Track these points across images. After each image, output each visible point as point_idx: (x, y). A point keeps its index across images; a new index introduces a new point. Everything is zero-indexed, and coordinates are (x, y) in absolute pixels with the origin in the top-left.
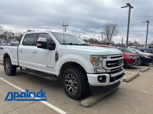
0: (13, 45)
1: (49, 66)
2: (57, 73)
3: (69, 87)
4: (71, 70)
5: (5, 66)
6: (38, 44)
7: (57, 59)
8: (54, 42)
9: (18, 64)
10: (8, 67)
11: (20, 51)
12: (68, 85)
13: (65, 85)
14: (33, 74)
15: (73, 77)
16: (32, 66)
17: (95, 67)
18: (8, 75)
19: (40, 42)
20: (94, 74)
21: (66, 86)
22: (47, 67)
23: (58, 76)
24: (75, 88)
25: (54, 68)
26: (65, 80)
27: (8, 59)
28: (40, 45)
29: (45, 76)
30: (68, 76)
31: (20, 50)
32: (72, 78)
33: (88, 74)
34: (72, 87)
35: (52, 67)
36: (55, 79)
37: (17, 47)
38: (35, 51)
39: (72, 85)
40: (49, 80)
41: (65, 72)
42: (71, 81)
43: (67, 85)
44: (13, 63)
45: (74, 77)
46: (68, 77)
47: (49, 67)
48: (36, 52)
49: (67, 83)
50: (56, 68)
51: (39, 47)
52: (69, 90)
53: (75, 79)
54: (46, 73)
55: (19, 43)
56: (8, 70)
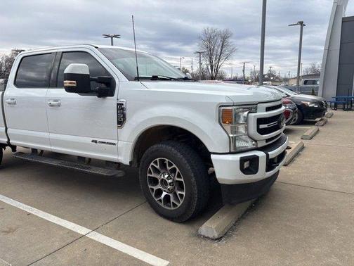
1: (98, 140)
2: (125, 157)
3: (159, 192)
4: (164, 146)
6: (67, 83)
7: (121, 121)
8: (110, 74)
9: (6, 140)
11: (9, 103)
12: (159, 187)
13: (150, 187)
14: (55, 163)
15: (170, 165)
16: (51, 142)
17: (231, 135)
19: (71, 76)
20: (230, 153)
21: (153, 189)
22: (96, 142)
23: (129, 164)
24: (178, 192)
25: (114, 144)
26: (148, 175)
28: (73, 83)
29: (89, 168)
30: (156, 163)
31: (9, 101)
32: (169, 168)
33: (213, 157)
34: (170, 191)
35: (110, 144)
36: (120, 174)
37: (1, 93)
38: (55, 103)
39: (169, 187)
40: (102, 176)
41: (147, 152)
42: (166, 176)
43: (155, 188)
45: (174, 166)
46: (158, 167)
47: (100, 142)
48: (59, 105)
49: (155, 181)
50: (120, 144)
51: (69, 89)
52: (160, 200)
53: (178, 170)
54: (90, 159)
55: (6, 82)
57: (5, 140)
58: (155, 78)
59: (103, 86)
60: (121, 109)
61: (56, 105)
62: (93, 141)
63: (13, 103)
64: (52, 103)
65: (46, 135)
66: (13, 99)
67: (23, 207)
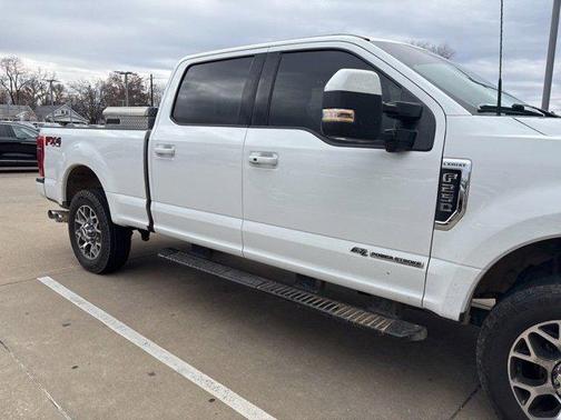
0: (117, 121)
1: (370, 249)
2: (449, 301)
5: (73, 228)
6: (331, 114)
7: (447, 211)
9: (147, 223)
10: (89, 234)
11: (160, 154)
13: (514, 383)
16: (243, 238)
18: (90, 268)
21: (525, 394)
22: (363, 252)
23: (457, 319)
25: (418, 265)
26: (513, 354)
27: (87, 194)
28: (347, 115)
31: (161, 149)
35: (406, 262)
37: (144, 132)
43: (534, 392)
44: (118, 217)
47: (373, 254)
48: (274, 165)
50: (436, 266)
56: (89, 246)
57: (144, 223)
58: (517, 111)
60: (451, 181)
61: (264, 163)
62: (354, 250)
63: (168, 154)
64: (260, 159)
65: (236, 223)
66: (169, 147)
67: (193, 374)
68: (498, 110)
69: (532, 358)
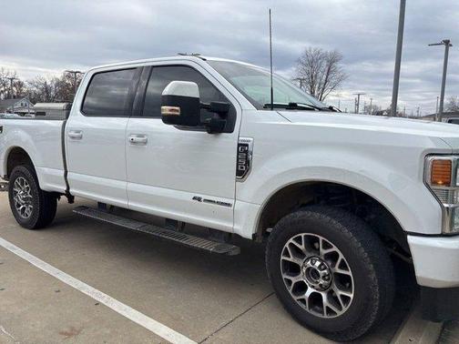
0: (44, 114)
1: (203, 197)
2: (246, 226)
3: (301, 288)
4: (317, 215)
5: (12, 195)
6: (166, 110)
7: (243, 170)
8: (226, 99)
9: (65, 189)
10: (23, 199)
11: (73, 137)
12: (301, 278)
13: (284, 276)
14: (132, 226)
15: (326, 246)
16: (128, 194)
17: (446, 205)
18: (25, 225)
19: (172, 100)
20: (443, 235)
21: (289, 282)
22: (199, 199)
23: (251, 238)
24: (339, 293)
25: (229, 205)
26: (282, 258)
27: (23, 168)
28: (176, 110)
30: (299, 240)
31: (73, 134)
32: (323, 252)
33: (410, 238)
34: (322, 288)
35: (222, 204)
36: (234, 251)
37: (62, 122)
38: (141, 139)
39: (322, 282)
41: (282, 221)
42: (318, 263)
43: (294, 280)
44: (45, 185)
45: (335, 249)
46: (302, 247)
47: (205, 200)
48: (145, 143)
49: (295, 269)
50: (239, 205)
51: (168, 120)
52: (303, 301)
53: (341, 256)
54: (184, 223)
55: (69, 108)
56: (24, 209)
57: (63, 188)
58: (293, 107)
59: (216, 116)
60: (244, 151)
61: (140, 142)
62: (194, 198)
63: (78, 138)
64: (135, 138)
65: (122, 185)
66: (78, 132)
67: (88, 290)
68: (272, 107)
69: (291, 259)
